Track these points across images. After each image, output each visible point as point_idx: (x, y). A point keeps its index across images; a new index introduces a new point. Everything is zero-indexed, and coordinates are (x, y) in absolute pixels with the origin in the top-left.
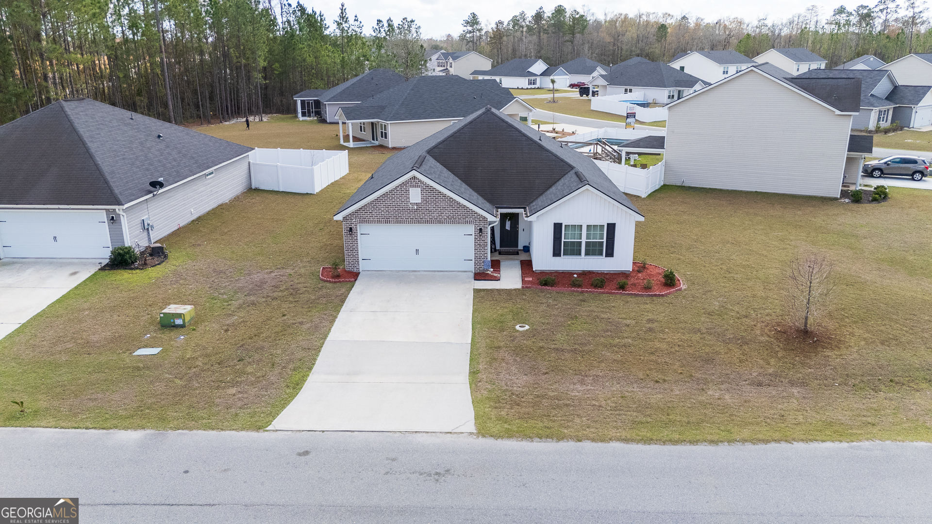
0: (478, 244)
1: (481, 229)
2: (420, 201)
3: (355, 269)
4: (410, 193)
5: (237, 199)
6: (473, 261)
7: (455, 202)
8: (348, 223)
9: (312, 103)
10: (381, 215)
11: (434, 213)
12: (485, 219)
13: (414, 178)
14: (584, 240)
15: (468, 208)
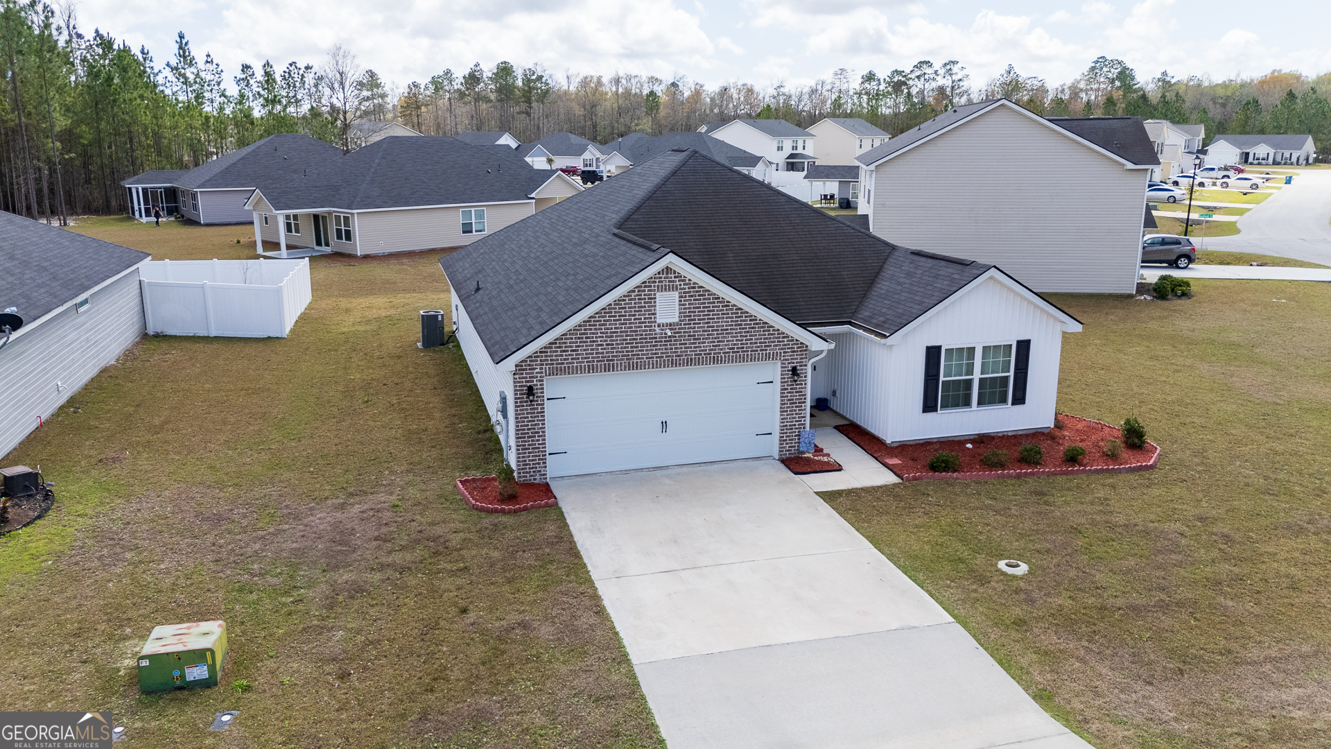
0: (789, 400)
1: (794, 370)
2: (676, 320)
3: (538, 477)
4: (657, 304)
5: (128, 355)
6: (776, 435)
7: (746, 317)
8: (523, 378)
9: (161, 192)
10: (597, 353)
11: (705, 343)
12: (803, 347)
13: (668, 270)
14: (977, 376)
15: (772, 327)
